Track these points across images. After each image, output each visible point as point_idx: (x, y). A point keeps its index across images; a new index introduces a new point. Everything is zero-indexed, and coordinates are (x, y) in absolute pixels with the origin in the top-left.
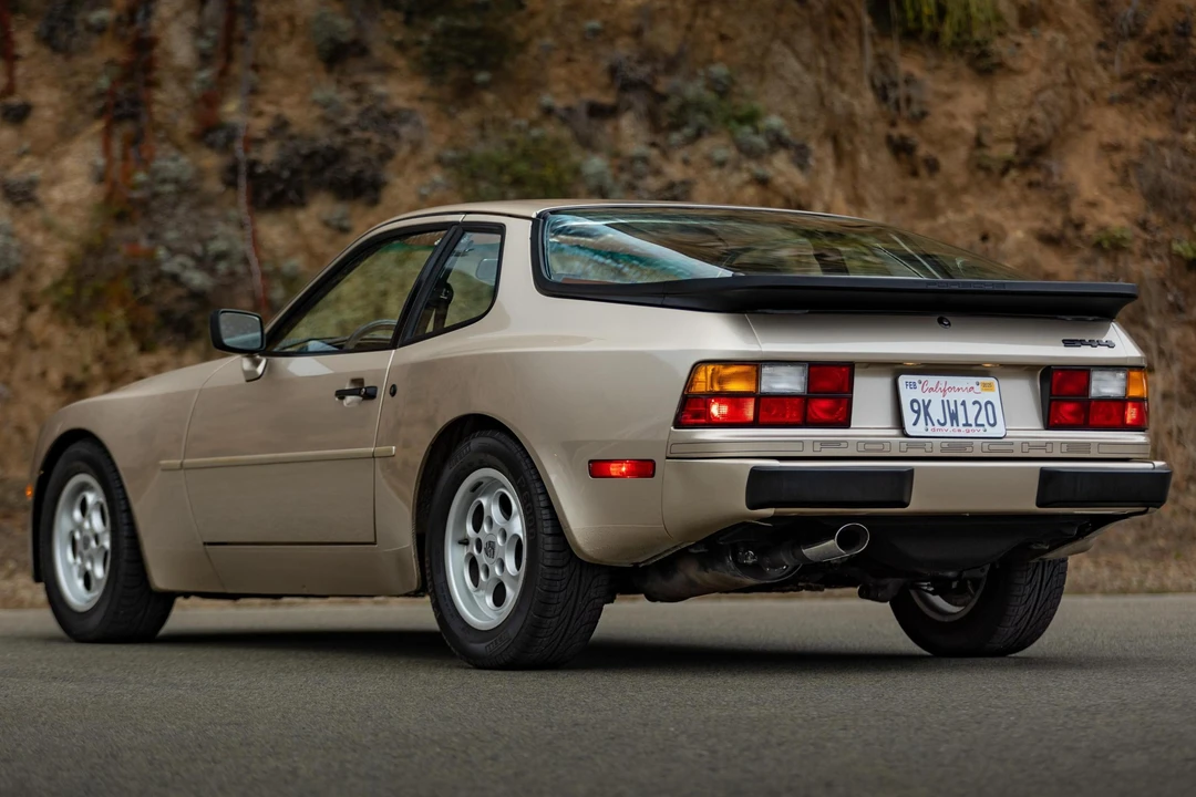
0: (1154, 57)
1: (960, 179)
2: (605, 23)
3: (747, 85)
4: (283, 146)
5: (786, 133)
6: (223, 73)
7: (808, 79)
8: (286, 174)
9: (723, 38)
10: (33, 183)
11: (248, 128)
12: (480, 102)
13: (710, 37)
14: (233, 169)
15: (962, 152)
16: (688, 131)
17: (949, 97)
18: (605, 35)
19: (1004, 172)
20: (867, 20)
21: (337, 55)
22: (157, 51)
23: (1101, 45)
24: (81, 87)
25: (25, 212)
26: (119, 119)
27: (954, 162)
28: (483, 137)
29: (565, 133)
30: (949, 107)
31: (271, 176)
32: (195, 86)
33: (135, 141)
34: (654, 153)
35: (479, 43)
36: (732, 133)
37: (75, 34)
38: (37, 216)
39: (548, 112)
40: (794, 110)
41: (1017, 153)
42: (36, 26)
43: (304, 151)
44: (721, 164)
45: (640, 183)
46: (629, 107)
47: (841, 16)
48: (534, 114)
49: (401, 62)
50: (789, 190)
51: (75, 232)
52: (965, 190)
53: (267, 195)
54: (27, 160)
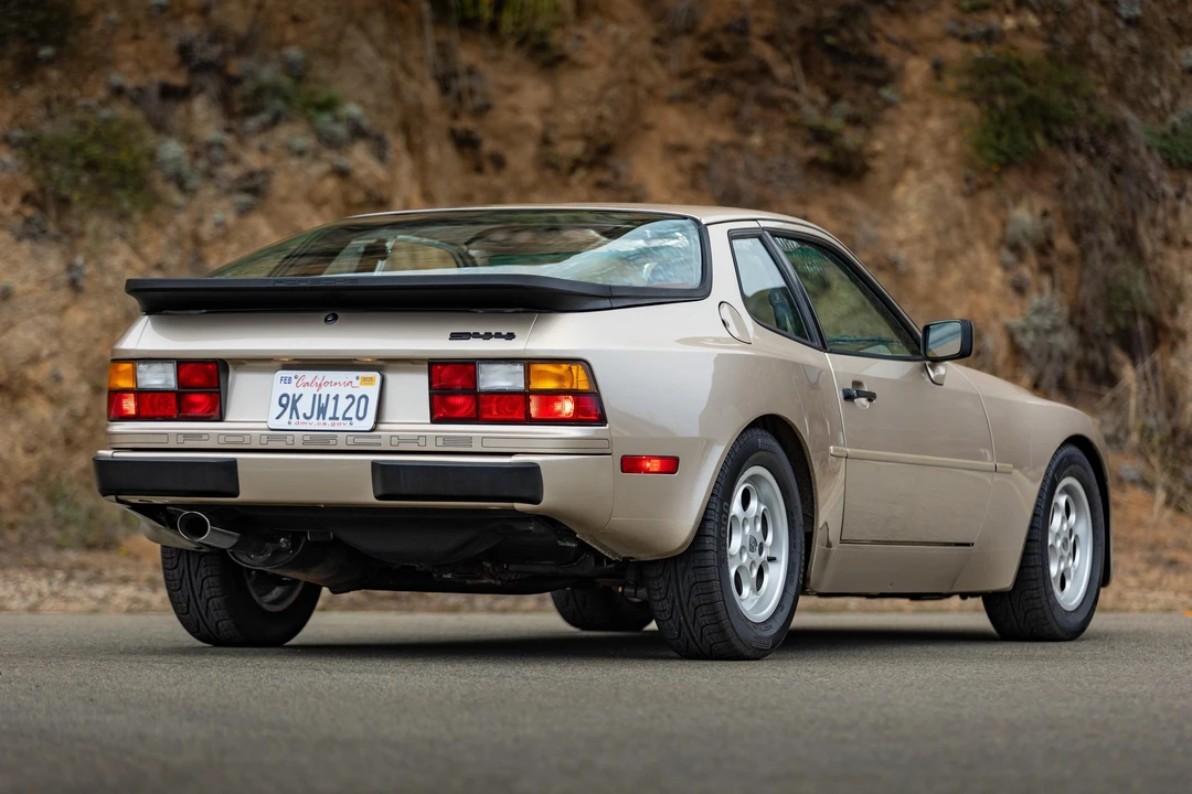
0: (715, 55)
1: (529, 177)
3: (322, 70)
5: (366, 123)
7: (384, 67)
9: (295, 19)
12: (44, 80)
13: (282, 18)
15: (530, 149)
16: (265, 117)
17: (511, 90)
18: (172, 12)
19: (572, 170)
23: (657, 41)
27: (522, 158)
28: (51, 117)
29: (137, 115)
30: (512, 100)
34: (229, 139)
35: (40, 15)
36: (310, 120)
39: (118, 92)
40: (370, 98)
41: (586, 151)
44: (300, 153)
45: (219, 171)
46: (202, 90)
48: (102, 93)
50: (370, 184)
52: (533, 188)
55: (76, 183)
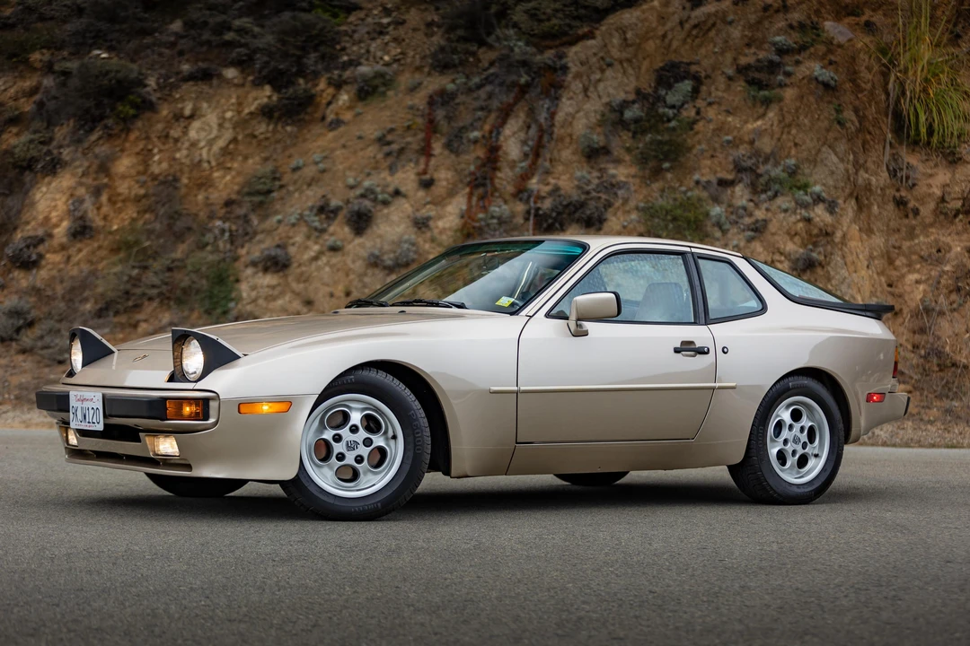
1: (930, 220)
2: (734, 138)
3: (806, 169)
4: (554, 200)
5: (824, 194)
6: (534, 163)
7: (841, 166)
8: (554, 214)
9: (796, 145)
10: (428, 219)
11: (538, 191)
12: (664, 178)
13: (791, 144)
14: (528, 212)
15: (932, 205)
16: (769, 193)
17: (930, 176)
18: (734, 144)
19: (956, 216)
20: (890, 136)
21: (594, 154)
22: (500, 153)
24: (462, 170)
25: (423, 233)
26: (477, 186)
27: (927, 211)
28: (662, 196)
29: (705, 194)
30: (930, 181)
31: (546, 216)
32: (518, 170)
33: (482, 198)
34: (751, 204)
35: (666, 148)
36: (793, 195)
37: (463, 144)
38: (428, 235)
39: (698, 183)
40: (830, 182)
41: (963, 205)
42: (444, 140)
43: (565, 203)
44: (786, 211)
45: (741, 221)
46: (741, 181)
47: (870, 133)
48: (692, 184)
49: (627, 158)
50: (822, 225)
51: (446, 244)
52: (931, 225)
53: (545, 225)
54: (428, 207)
55: (666, 227)
